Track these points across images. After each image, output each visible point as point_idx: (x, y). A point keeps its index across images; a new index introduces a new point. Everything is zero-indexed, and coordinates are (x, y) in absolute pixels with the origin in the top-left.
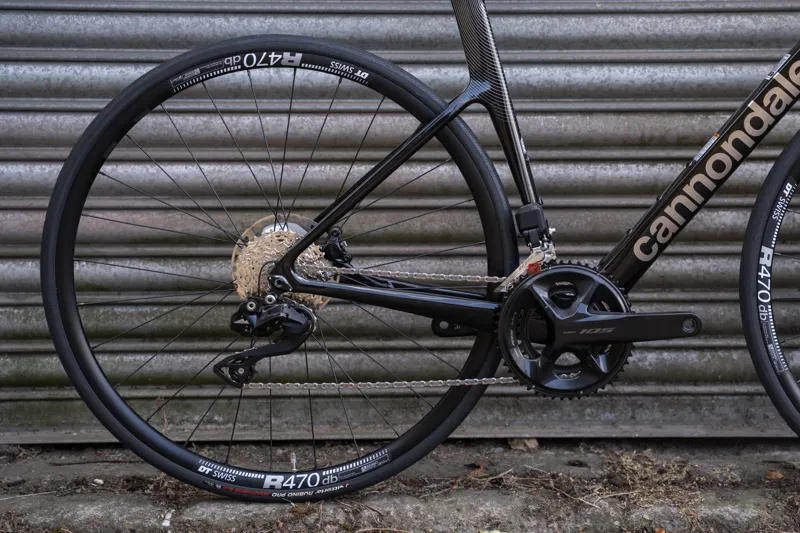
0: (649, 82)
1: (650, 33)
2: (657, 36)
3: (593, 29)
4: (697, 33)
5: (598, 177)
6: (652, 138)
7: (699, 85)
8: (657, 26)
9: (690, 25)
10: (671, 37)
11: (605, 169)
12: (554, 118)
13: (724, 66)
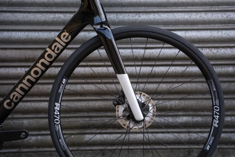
0: (27, 38)
1: (25, 20)
2: (28, 21)
3: (3, 18)
4: (43, 20)
5: (9, 73)
6: (29, 59)
7: (46, 39)
8: (28, 17)
9: (40, 17)
10: (34, 21)
11: (12, 70)
13: (55, 32)
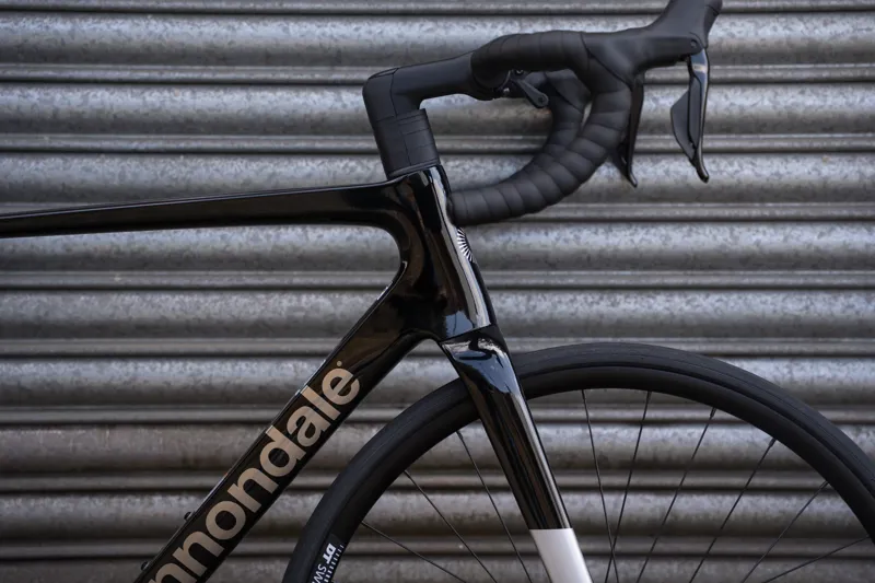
0: (192, 384)
1: (191, 317)
2: (199, 320)
3: (110, 311)
4: (255, 317)
5: (122, 515)
6: (197, 461)
7: (261, 388)
8: (198, 308)
9: (245, 306)
10: (220, 322)
11: (134, 504)
12: (59, 432)
13: (295, 362)
